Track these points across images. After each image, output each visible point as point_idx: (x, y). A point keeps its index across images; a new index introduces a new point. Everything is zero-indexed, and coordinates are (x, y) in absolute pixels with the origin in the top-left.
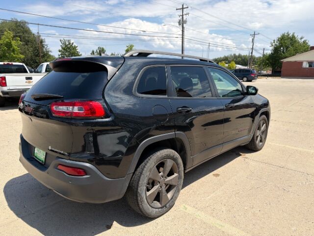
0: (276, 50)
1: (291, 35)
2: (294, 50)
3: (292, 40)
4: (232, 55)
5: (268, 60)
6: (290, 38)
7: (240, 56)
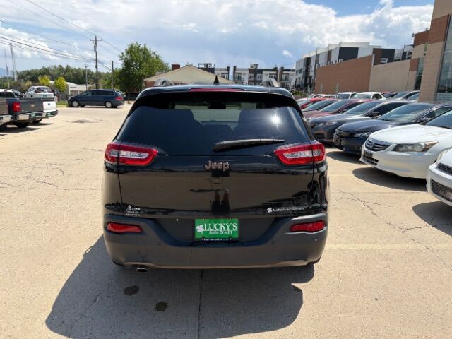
0: (127, 64)
1: (141, 46)
2: (150, 67)
3: (144, 53)
4: (57, 66)
5: (120, 77)
6: (141, 50)
7: (68, 69)
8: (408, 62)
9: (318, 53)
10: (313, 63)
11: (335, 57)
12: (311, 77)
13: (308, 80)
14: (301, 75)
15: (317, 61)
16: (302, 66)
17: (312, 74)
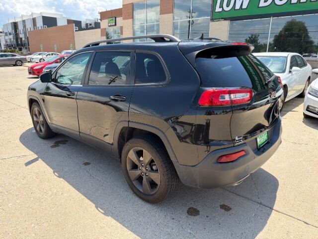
8: (99, 30)
9: (24, 19)
10: (20, 27)
11: (40, 23)
12: (21, 38)
13: (19, 40)
14: (11, 37)
15: (25, 26)
16: (10, 29)
17: (22, 36)
